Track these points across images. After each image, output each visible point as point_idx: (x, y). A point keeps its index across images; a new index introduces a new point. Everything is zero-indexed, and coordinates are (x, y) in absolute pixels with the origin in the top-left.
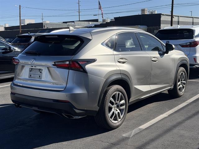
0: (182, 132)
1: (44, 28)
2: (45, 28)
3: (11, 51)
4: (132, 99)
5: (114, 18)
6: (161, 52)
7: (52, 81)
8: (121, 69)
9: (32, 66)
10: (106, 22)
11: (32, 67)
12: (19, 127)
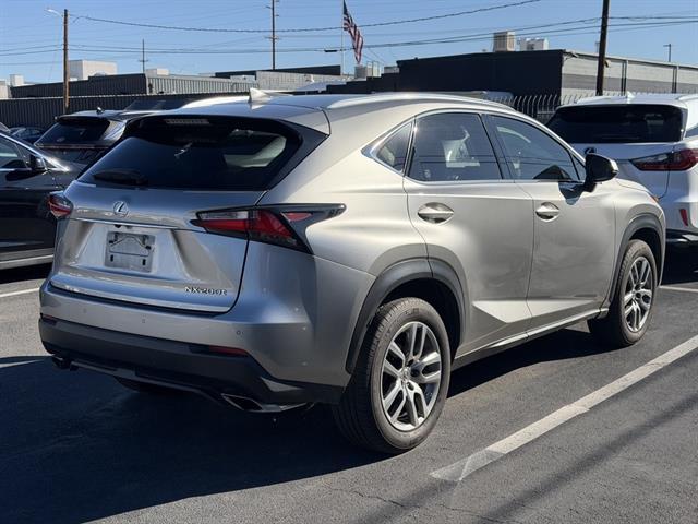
0: (640, 468)
1: (151, 91)
2: (154, 93)
3: (36, 170)
4: (467, 349)
5: (398, 62)
6: (570, 187)
7: (188, 278)
8: (429, 241)
9: (118, 226)
10: (369, 75)
11: (117, 230)
12: (68, 439)
